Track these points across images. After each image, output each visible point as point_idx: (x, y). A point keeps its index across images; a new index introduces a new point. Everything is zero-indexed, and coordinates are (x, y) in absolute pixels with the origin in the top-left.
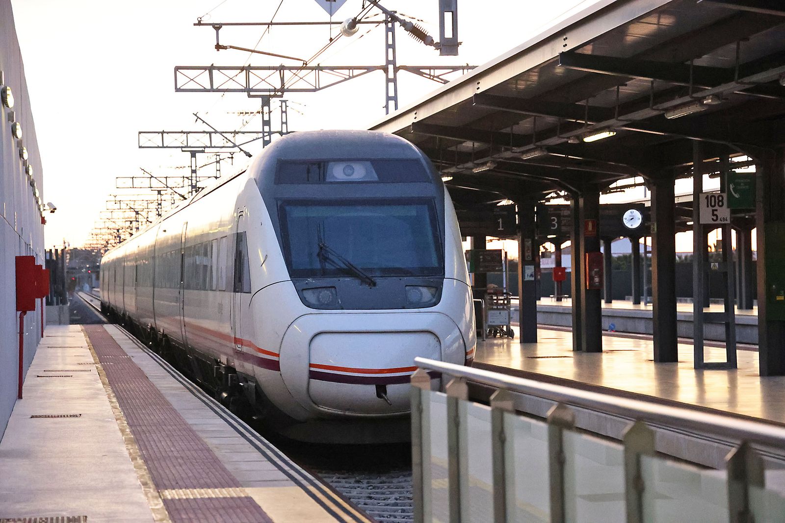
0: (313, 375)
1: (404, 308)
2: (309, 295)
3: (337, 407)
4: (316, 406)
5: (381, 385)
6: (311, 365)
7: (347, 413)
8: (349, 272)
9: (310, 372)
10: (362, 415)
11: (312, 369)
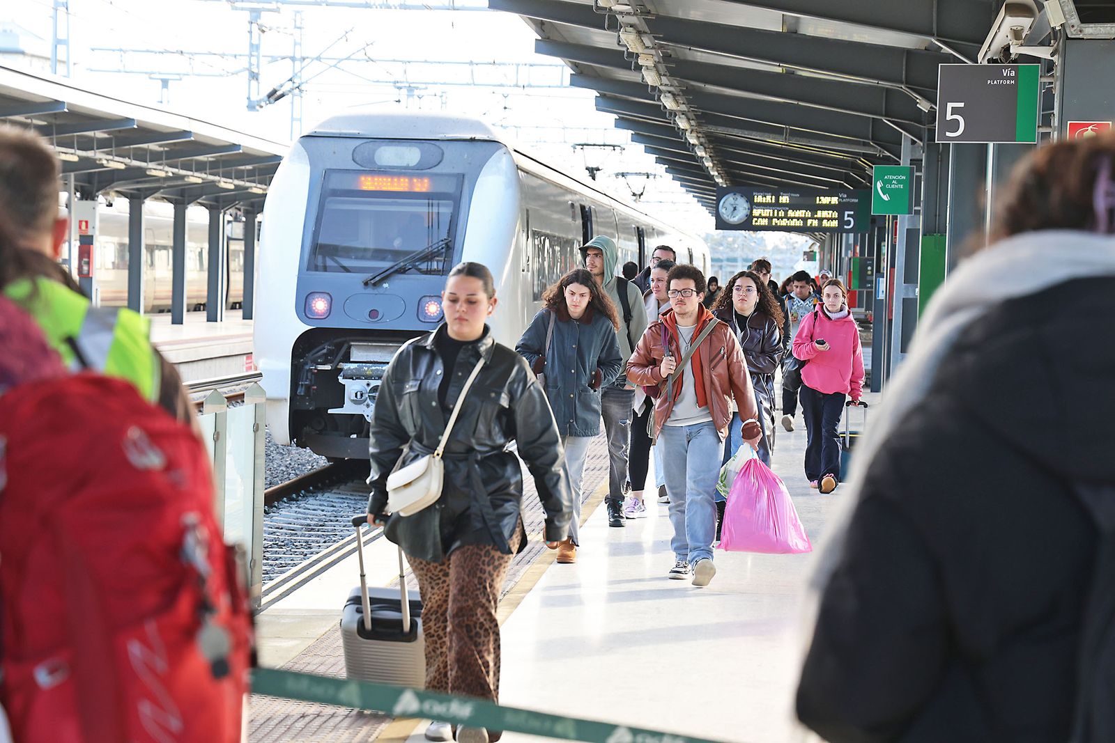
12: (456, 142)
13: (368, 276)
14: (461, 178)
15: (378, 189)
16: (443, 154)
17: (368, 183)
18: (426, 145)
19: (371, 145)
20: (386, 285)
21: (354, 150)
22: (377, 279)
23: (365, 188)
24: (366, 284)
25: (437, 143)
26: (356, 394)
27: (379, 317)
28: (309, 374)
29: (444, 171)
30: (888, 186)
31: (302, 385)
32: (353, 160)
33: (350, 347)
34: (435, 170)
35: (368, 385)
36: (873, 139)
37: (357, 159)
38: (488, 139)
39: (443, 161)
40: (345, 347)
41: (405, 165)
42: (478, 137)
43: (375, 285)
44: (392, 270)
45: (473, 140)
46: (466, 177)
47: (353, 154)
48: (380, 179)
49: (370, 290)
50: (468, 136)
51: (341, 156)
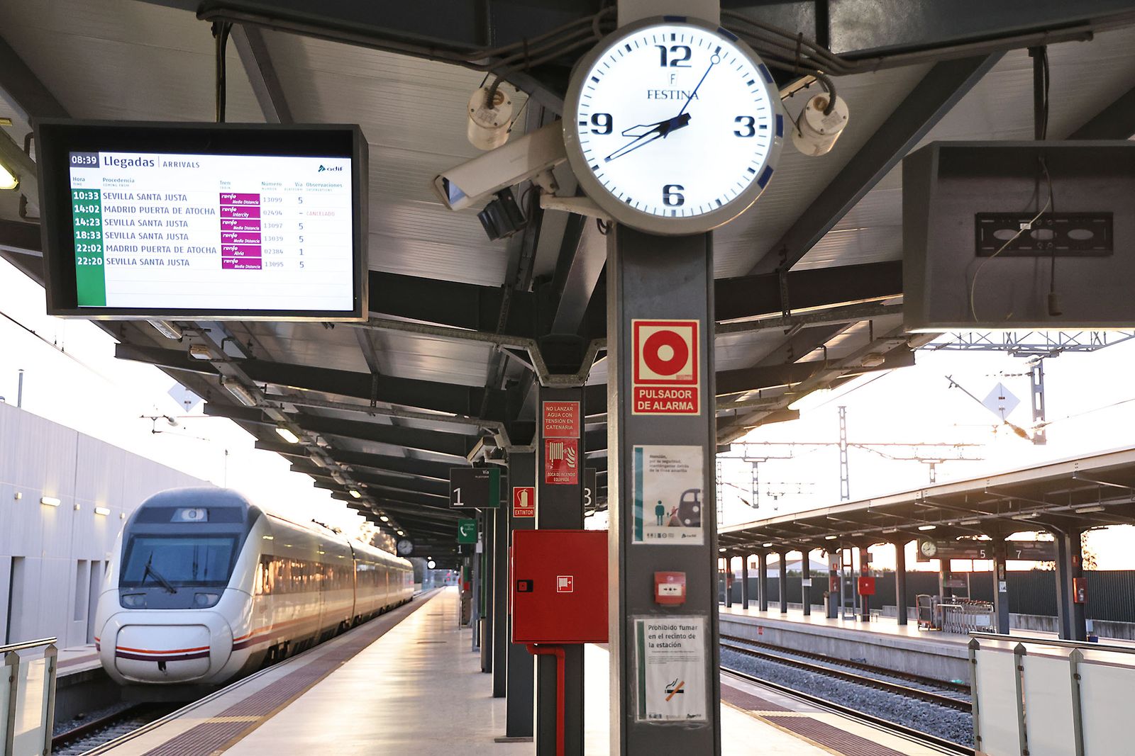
0: (118, 655)
1: (190, 608)
2: (128, 600)
3: (135, 677)
4: (122, 676)
5: (162, 662)
6: (117, 648)
7: (142, 681)
8: (160, 583)
9: (116, 652)
10: (154, 682)
11: (118, 650)
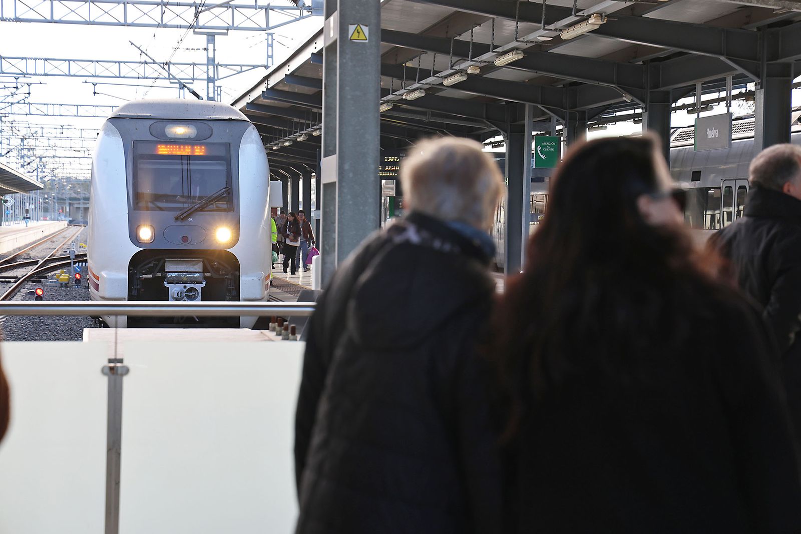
12: (218, 122)
13: (178, 213)
14: (228, 146)
15: (170, 153)
16: (212, 129)
17: (163, 150)
18: (199, 124)
19: (161, 124)
20: (190, 219)
21: (150, 128)
22: (185, 215)
23: (160, 153)
24: (177, 219)
25: (206, 122)
26: (178, 294)
27: (189, 241)
28: (139, 281)
29: (215, 141)
30: (544, 149)
31: (135, 288)
32: (151, 134)
33: (165, 262)
34: (208, 141)
35: (185, 287)
36: (486, 118)
37: (153, 134)
38: (240, 119)
39: (213, 135)
40: (162, 262)
41: (187, 137)
42: (234, 118)
43: (183, 219)
44: (192, 210)
45: (230, 120)
46: (231, 145)
47: (149, 130)
48: (171, 147)
49: (179, 223)
50: (227, 117)
51: (142, 132)
